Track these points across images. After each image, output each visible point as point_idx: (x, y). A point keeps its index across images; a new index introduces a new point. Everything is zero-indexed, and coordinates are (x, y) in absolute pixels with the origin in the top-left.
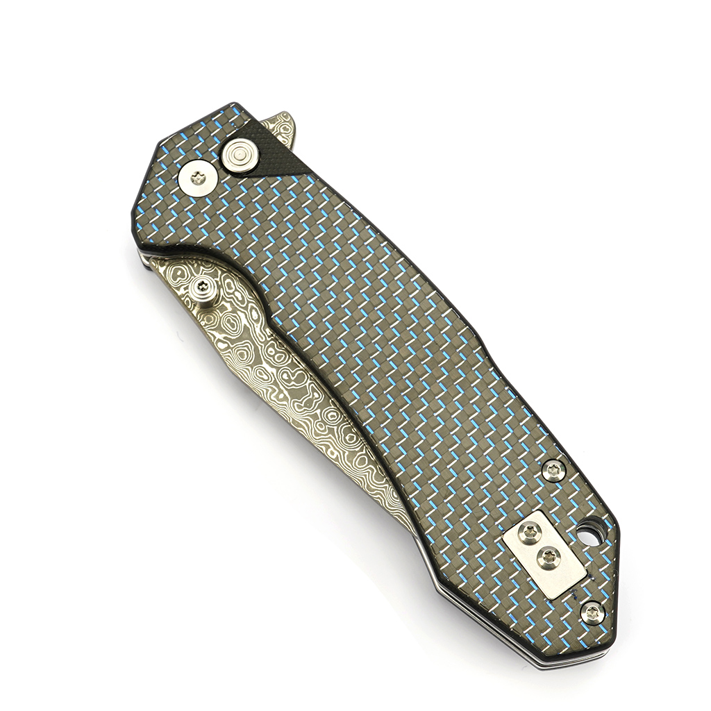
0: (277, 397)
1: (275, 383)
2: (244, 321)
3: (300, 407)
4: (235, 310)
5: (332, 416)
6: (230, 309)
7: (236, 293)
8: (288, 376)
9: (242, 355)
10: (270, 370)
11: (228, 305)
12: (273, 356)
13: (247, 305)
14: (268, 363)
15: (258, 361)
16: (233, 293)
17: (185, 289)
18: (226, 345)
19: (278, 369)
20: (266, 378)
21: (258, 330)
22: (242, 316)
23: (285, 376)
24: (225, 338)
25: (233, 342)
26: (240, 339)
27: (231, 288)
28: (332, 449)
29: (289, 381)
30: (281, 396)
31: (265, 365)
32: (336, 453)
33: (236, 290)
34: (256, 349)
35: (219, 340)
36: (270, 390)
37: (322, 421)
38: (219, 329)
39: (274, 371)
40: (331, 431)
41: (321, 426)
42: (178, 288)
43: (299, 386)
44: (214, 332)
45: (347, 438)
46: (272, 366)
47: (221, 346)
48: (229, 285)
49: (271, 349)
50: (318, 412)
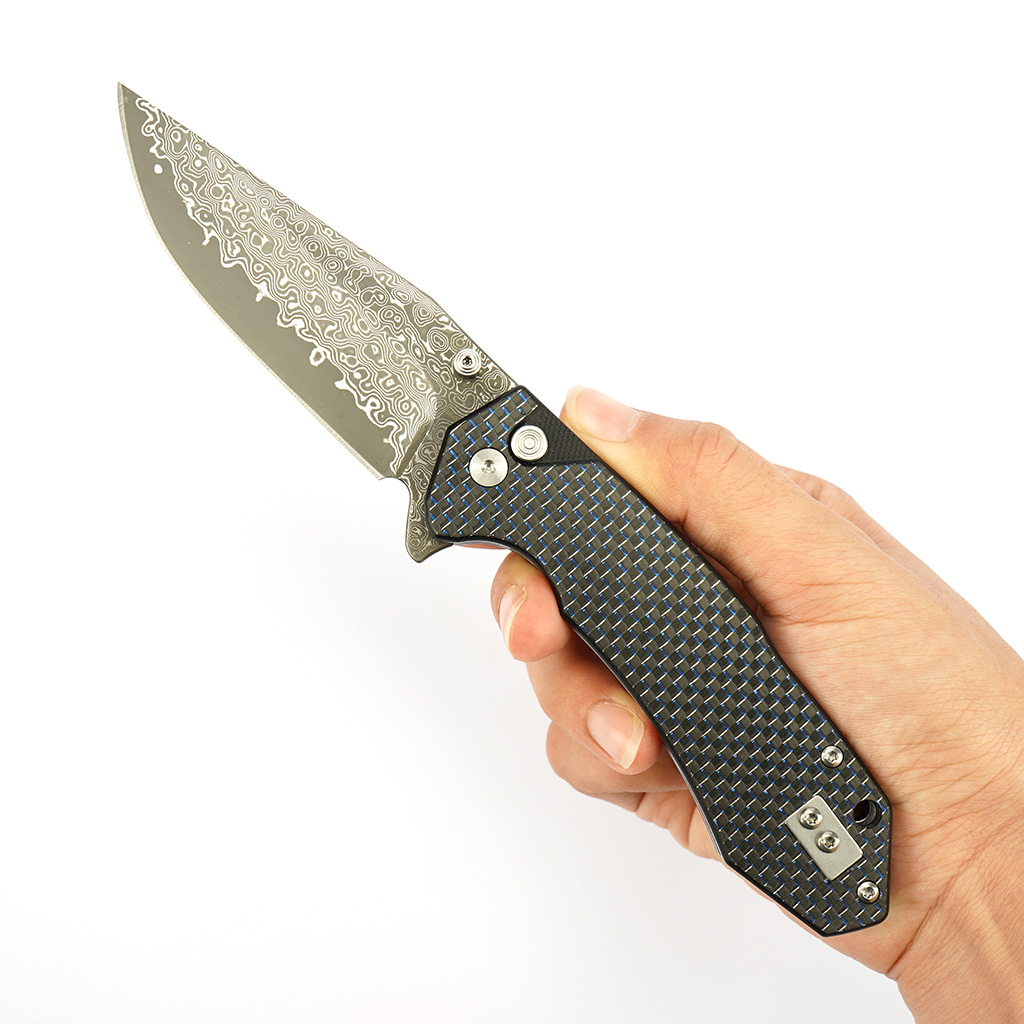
0: (386, 278)
1: (389, 289)
2: (427, 345)
3: (364, 270)
4: (438, 354)
5: (333, 265)
6: (442, 355)
7: (438, 371)
8: (378, 298)
9: (424, 312)
10: (397, 302)
11: (445, 358)
12: (395, 315)
13: (426, 361)
14: (399, 308)
15: (409, 308)
16: (441, 371)
17: (488, 369)
18: (440, 320)
19: (389, 303)
20: (399, 294)
21: (413, 338)
22: (430, 350)
23: (381, 297)
24: (443, 326)
25: (435, 324)
26: (429, 327)
27: (444, 375)
28: (330, 236)
29: (377, 293)
30: (382, 278)
31: (402, 305)
32: (325, 232)
33: (439, 374)
34: (412, 320)
35: (448, 324)
36: (393, 283)
37: (341, 260)
38: (449, 334)
39: (392, 301)
40: (332, 251)
41: (342, 255)
42: (494, 369)
43: (368, 289)
44: (454, 330)
45: (317, 247)
46: (395, 305)
47: (446, 319)
48: (447, 379)
49: (398, 321)
50: (346, 268)
